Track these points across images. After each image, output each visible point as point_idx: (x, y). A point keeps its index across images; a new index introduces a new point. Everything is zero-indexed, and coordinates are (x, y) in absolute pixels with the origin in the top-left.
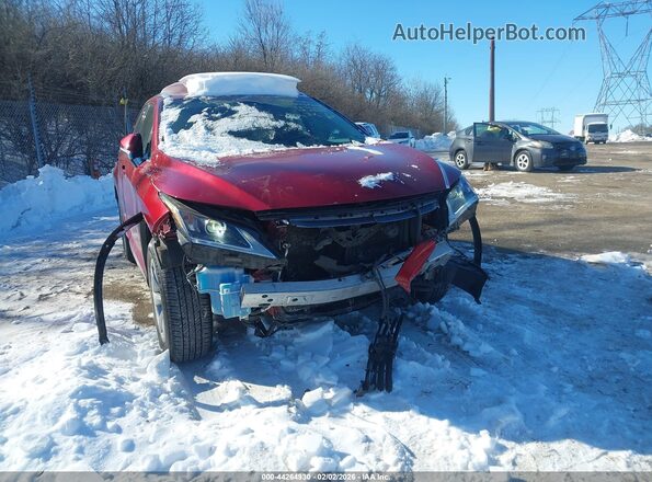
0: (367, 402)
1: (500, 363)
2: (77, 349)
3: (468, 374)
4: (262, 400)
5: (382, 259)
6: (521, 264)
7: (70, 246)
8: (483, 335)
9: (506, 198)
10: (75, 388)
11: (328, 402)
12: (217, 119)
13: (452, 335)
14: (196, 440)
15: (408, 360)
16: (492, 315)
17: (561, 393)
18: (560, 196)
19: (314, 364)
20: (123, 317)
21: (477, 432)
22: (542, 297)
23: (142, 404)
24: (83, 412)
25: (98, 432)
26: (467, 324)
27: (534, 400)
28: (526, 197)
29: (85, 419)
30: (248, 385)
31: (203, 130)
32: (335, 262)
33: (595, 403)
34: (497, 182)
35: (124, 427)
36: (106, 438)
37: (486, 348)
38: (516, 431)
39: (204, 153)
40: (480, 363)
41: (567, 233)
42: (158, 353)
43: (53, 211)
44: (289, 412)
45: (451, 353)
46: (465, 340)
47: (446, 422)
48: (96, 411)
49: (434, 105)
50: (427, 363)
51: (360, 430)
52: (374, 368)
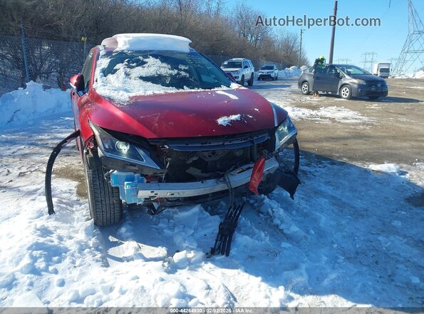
0: (213, 262)
1: (301, 239)
2: (36, 215)
3: (279, 246)
4: (148, 256)
5: (231, 169)
6: (329, 169)
7: (43, 137)
8: (296, 218)
9: (330, 118)
10: (31, 243)
11: (188, 260)
12: (133, 67)
13: (275, 217)
14: (103, 282)
15: (243, 234)
16: (303, 204)
17: (336, 262)
18: (365, 119)
19: (184, 233)
20: (70, 192)
21: (277, 287)
22: (338, 194)
23: (73, 255)
24: (35, 259)
25: (43, 273)
26: (286, 209)
27: (317, 266)
28: (343, 118)
29: (35, 264)
30: (141, 245)
31: (123, 75)
32: (200, 171)
33: (356, 270)
34: (326, 106)
35: (60, 270)
36: (48, 277)
37: (294, 229)
38: (301, 287)
39: (121, 92)
40: (289, 238)
41: (364, 147)
42: (88, 219)
43: (35, 112)
44: (163, 266)
45: (272, 230)
46: (282, 222)
47: (260, 278)
48: (43, 259)
49: (293, 47)
50: (255, 237)
51: (205, 281)
52: (221, 238)
